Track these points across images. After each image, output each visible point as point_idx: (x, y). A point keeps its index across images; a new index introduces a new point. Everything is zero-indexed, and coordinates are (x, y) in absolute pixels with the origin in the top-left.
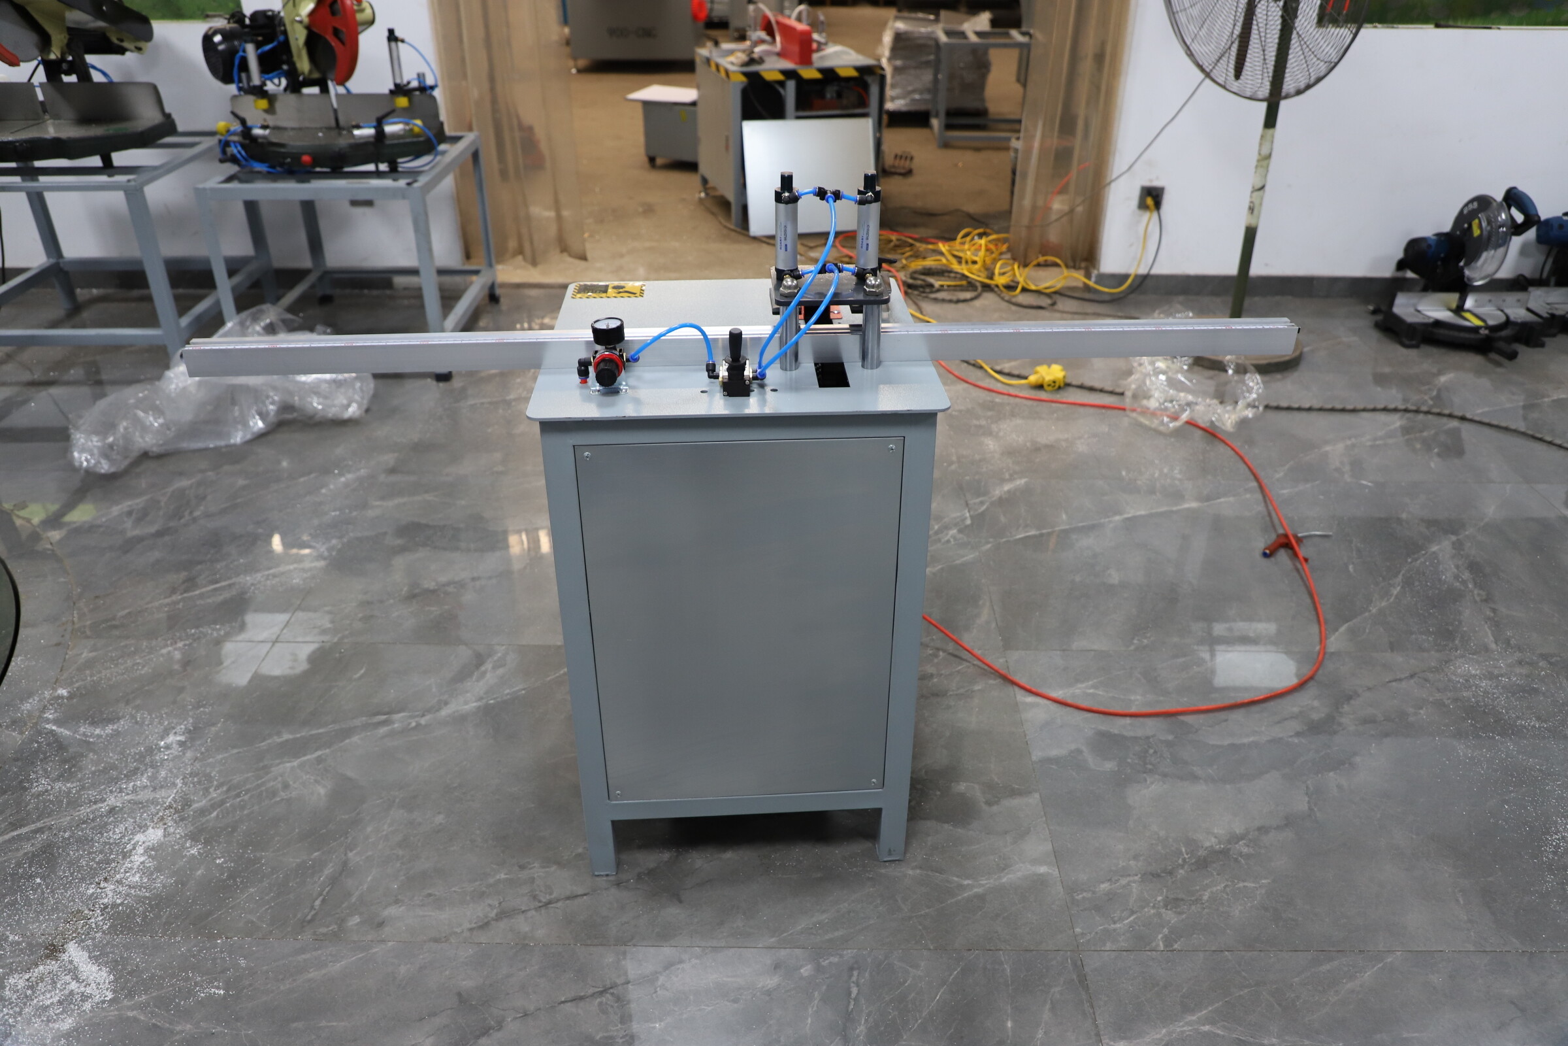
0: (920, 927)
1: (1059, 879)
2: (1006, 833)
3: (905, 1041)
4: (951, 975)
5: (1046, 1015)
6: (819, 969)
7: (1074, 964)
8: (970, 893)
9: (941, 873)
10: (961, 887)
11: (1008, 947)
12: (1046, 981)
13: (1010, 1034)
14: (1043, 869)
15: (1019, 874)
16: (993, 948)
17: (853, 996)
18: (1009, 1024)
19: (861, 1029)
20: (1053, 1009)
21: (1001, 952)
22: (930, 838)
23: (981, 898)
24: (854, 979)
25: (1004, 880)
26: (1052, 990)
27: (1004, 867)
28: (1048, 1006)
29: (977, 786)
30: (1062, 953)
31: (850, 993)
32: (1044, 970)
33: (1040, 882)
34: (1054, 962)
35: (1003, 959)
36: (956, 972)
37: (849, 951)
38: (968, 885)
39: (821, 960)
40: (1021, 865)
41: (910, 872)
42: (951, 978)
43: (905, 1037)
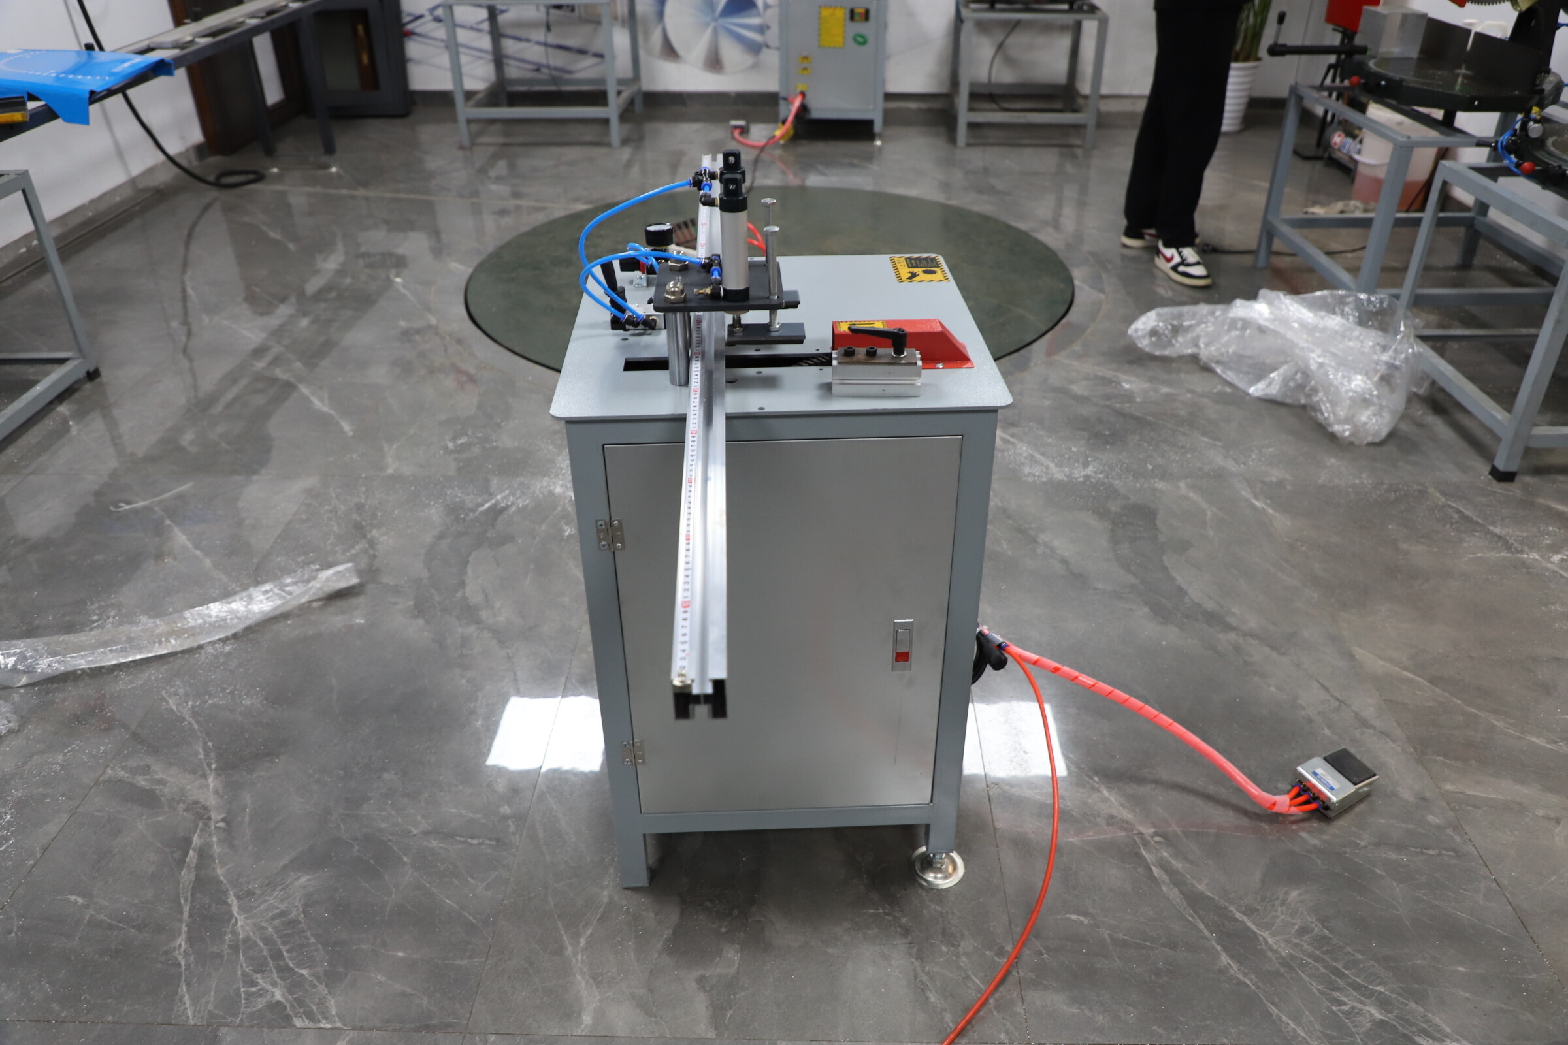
0: (532, 895)
1: (569, 1033)
2: (651, 990)
3: (412, 873)
4: (470, 914)
5: (398, 987)
6: (505, 818)
7: (449, 1025)
8: (567, 942)
9: (599, 919)
10: (576, 936)
11: (489, 966)
12: (438, 995)
13: (391, 953)
14: (587, 1019)
15: (584, 994)
16: (491, 953)
17: (470, 840)
18: (400, 954)
19: (434, 844)
20: (404, 994)
21: (484, 960)
22: (652, 915)
23: (560, 951)
24: (488, 842)
25: (579, 977)
26: (425, 998)
27: (597, 979)
28: (408, 990)
29: (733, 970)
30: (468, 1016)
31: (473, 838)
32: (451, 995)
33: (570, 1013)
34: (458, 1005)
35: (475, 960)
36: (471, 918)
37: (518, 839)
38: (579, 943)
39: (514, 820)
40: (598, 998)
41: (605, 893)
42: (467, 915)
43: (415, 873)
